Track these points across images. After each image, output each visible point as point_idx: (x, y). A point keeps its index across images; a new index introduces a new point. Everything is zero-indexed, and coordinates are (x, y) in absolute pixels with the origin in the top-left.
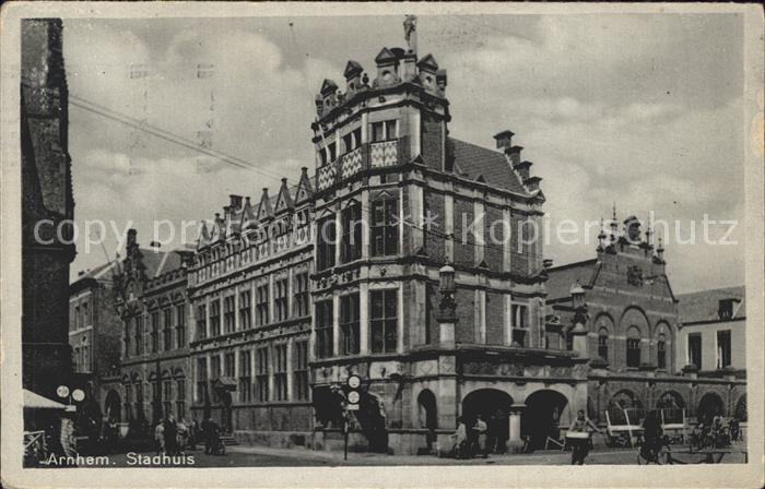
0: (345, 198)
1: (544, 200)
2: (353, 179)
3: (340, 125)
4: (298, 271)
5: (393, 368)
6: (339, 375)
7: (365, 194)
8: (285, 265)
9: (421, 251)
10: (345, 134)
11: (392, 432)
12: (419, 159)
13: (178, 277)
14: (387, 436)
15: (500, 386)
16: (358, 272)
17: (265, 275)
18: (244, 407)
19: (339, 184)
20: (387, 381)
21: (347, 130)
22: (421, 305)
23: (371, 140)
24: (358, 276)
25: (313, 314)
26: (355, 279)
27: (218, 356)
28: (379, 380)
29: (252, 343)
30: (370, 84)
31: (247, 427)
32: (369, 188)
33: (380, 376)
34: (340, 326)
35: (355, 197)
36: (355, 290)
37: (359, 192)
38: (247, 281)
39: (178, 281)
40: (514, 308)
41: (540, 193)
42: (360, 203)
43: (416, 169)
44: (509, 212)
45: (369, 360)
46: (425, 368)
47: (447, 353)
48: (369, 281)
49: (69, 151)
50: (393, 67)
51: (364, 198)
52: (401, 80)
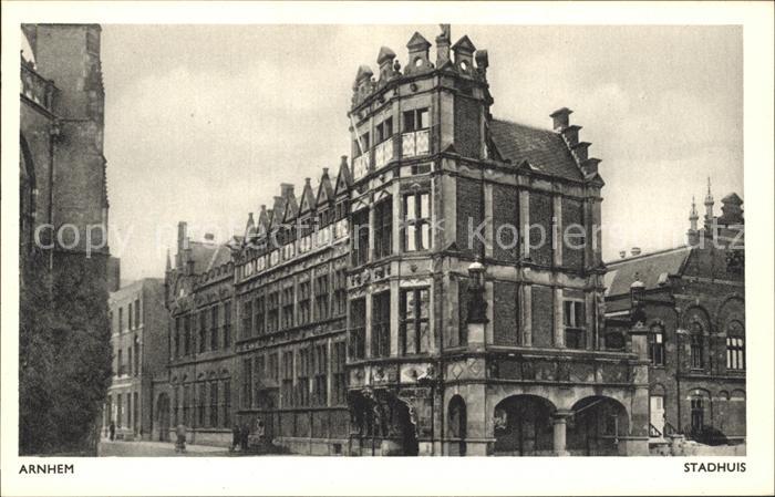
0: (378, 189)
1: (603, 184)
2: (384, 171)
3: (373, 114)
4: (338, 266)
5: (423, 371)
6: (371, 378)
7: (396, 186)
8: (326, 260)
9: (454, 246)
10: (377, 123)
11: (422, 441)
12: (451, 148)
13: (226, 272)
14: (417, 446)
15: (539, 392)
16: (389, 270)
17: (307, 271)
18: (287, 411)
19: (372, 176)
20: (417, 385)
21: (380, 119)
22: (454, 304)
23: (402, 129)
24: (389, 273)
25: (348, 314)
26: (387, 276)
27: (263, 357)
28: (409, 385)
29: (294, 342)
30: (402, 71)
31: (288, 434)
32: (400, 180)
33: (410, 380)
34: (372, 326)
35: (387, 189)
36: (386, 288)
37: (390, 183)
38: (290, 277)
39: (226, 276)
40: (567, 304)
41: (598, 176)
42: (392, 195)
43: (449, 158)
44: (560, 198)
45: (399, 362)
46: (455, 370)
47: (476, 356)
48: (400, 278)
49: (104, 154)
50: (425, 52)
51: (395, 190)
52: (433, 66)
